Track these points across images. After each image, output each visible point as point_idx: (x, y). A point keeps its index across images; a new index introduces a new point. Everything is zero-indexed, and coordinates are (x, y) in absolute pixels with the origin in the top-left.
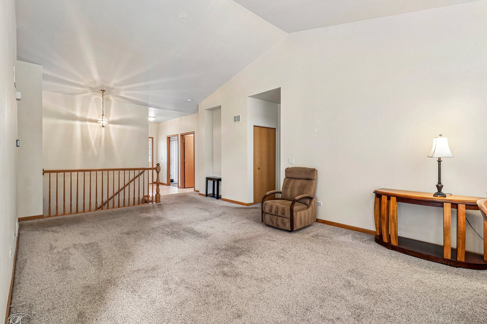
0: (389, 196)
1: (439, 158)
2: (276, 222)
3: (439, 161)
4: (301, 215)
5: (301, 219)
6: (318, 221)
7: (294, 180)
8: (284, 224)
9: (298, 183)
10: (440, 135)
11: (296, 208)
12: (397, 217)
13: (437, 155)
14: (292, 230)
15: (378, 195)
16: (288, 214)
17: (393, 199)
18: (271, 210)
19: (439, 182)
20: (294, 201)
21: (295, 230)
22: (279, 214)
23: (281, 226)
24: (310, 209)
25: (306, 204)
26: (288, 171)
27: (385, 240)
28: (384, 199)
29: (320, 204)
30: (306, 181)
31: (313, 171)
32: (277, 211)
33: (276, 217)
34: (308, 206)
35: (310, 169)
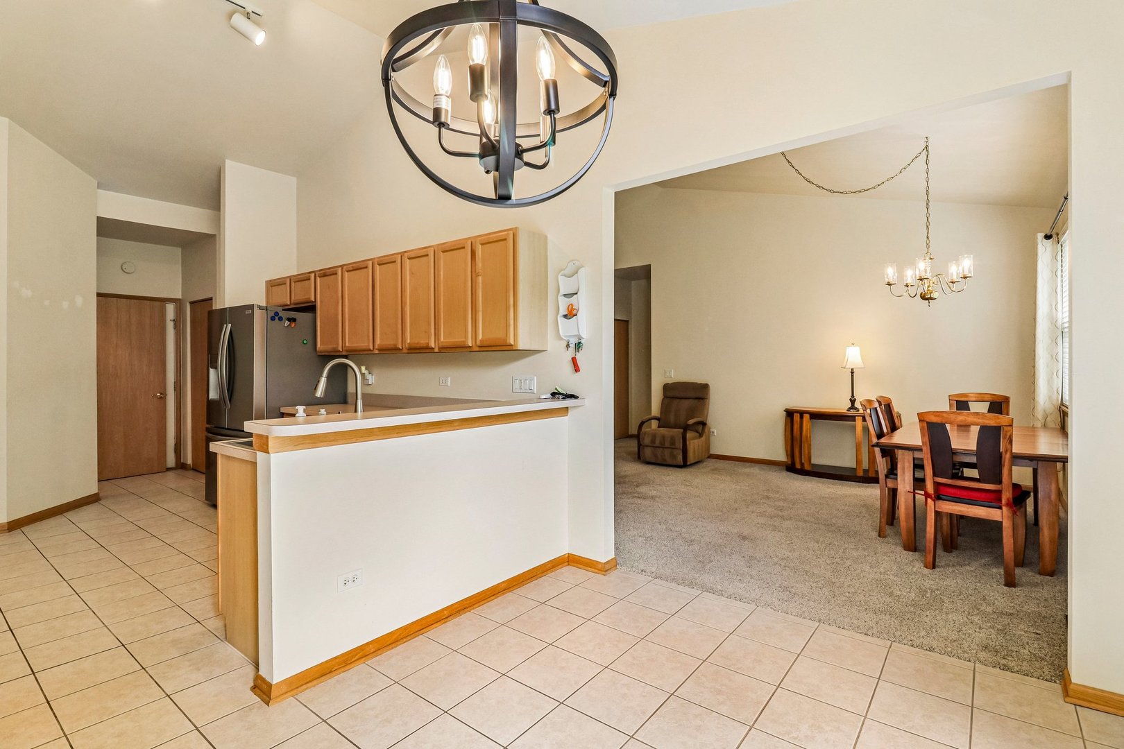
0: (802, 413)
1: (852, 369)
2: (661, 456)
3: (852, 373)
4: (694, 444)
5: (694, 451)
6: (712, 457)
7: (678, 400)
8: (674, 457)
9: (686, 404)
10: (853, 344)
11: (689, 435)
12: (810, 437)
13: (850, 366)
14: (684, 465)
15: (790, 414)
16: (679, 444)
17: (807, 417)
18: (653, 441)
19: (853, 396)
20: (686, 428)
21: (688, 463)
22: (667, 445)
23: (670, 462)
24: (703, 438)
25: (697, 432)
26: (667, 388)
27: (798, 466)
28: (797, 417)
29: (713, 432)
30: (696, 401)
31: (705, 387)
32: (663, 442)
33: (661, 449)
34: (701, 435)
35: (701, 384)
